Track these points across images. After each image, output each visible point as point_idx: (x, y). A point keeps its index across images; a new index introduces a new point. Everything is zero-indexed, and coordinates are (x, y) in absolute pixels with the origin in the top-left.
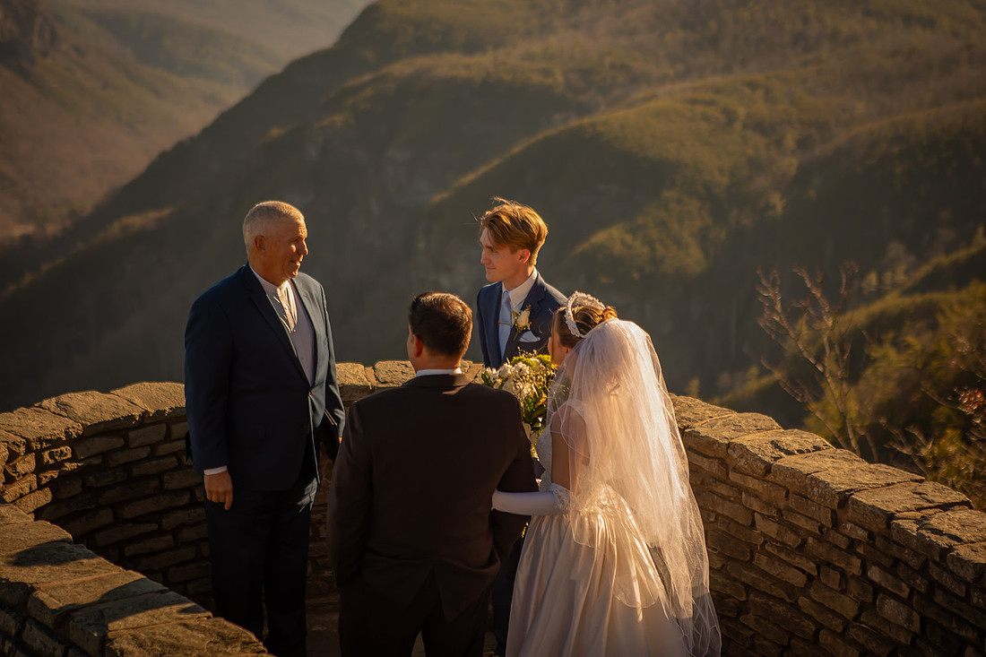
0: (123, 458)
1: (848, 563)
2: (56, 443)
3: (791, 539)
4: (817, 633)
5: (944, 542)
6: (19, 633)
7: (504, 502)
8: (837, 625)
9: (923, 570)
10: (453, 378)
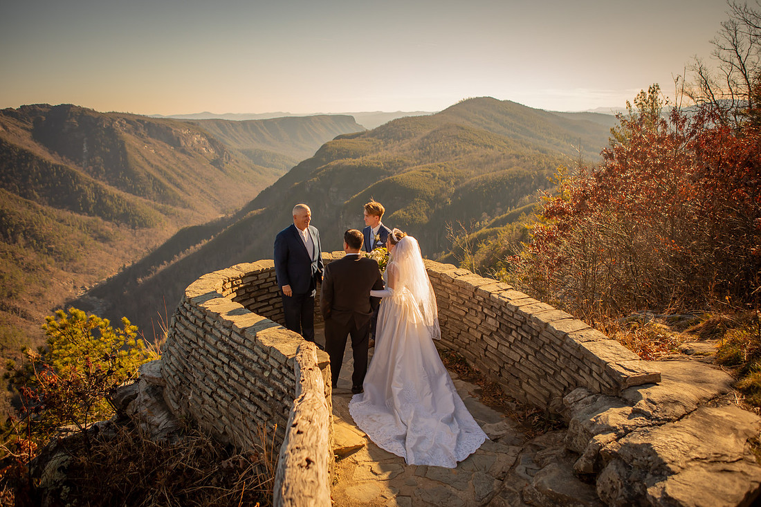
0: (257, 283)
1: (478, 308)
2: (237, 279)
3: (461, 302)
4: (468, 329)
5: (506, 300)
6: (230, 336)
7: (374, 293)
8: (475, 326)
9: (500, 309)
10: (358, 256)
